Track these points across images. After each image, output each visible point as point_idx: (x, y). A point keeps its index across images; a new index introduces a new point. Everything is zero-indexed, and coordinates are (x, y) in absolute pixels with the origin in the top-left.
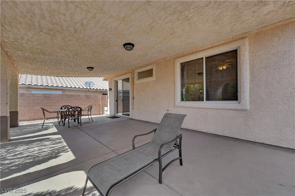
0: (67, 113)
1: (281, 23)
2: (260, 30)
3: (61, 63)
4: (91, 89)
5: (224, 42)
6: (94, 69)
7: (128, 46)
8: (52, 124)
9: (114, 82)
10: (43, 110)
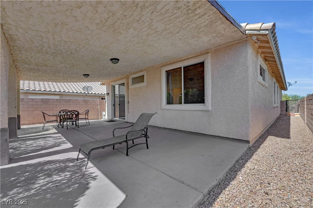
0: (66, 117)
1: (228, 44)
2: (217, 47)
3: (60, 72)
4: (89, 93)
5: (195, 55)
6: (90, 76)
7: (114, 61)
8: (52, 127)
9: (111, 86)
10: (43, 113)
